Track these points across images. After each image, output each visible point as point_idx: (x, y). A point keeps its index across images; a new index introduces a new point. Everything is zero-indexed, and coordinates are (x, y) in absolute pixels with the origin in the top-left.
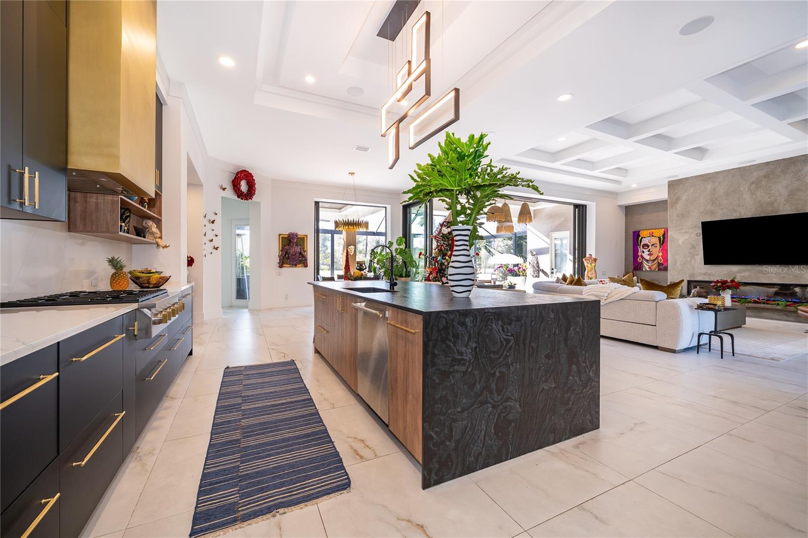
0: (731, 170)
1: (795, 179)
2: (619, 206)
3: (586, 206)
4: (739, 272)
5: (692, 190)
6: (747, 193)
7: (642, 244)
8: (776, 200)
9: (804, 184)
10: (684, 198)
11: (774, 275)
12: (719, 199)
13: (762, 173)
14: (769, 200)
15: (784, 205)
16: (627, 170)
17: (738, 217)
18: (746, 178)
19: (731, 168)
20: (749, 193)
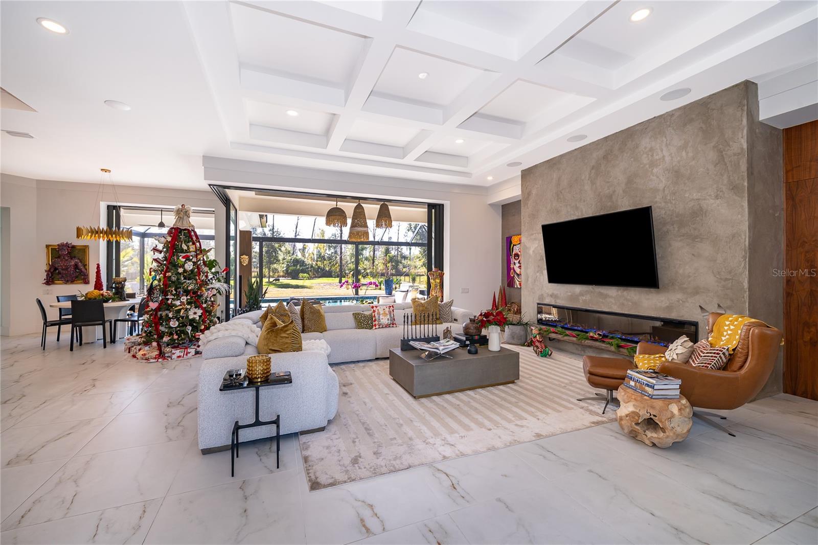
0: (573, 151)
1: (632, 159)
2: (489, 204)
3: (443, 205)
4: (581, 294)
5: (540, 182)
6: (588, 183)
7: (513, 253)
8: (614, 191)
9: (642, 166)
10: (534, 192)
11: (613, 300)
12: (563, 192)
13: (601, 153)
14: (607, 191)
15: (623, 198)
16: (467, 157)
17: (580, 217)
18: (586, 161)
19: (573, 149)
20: (589, 182)
